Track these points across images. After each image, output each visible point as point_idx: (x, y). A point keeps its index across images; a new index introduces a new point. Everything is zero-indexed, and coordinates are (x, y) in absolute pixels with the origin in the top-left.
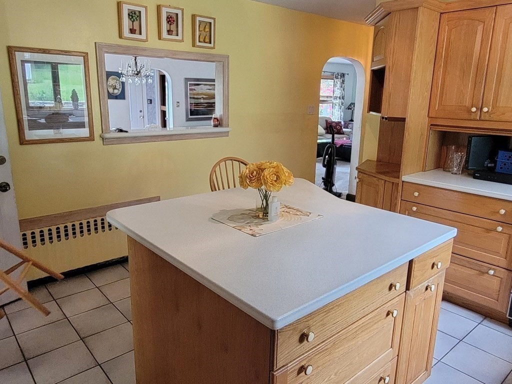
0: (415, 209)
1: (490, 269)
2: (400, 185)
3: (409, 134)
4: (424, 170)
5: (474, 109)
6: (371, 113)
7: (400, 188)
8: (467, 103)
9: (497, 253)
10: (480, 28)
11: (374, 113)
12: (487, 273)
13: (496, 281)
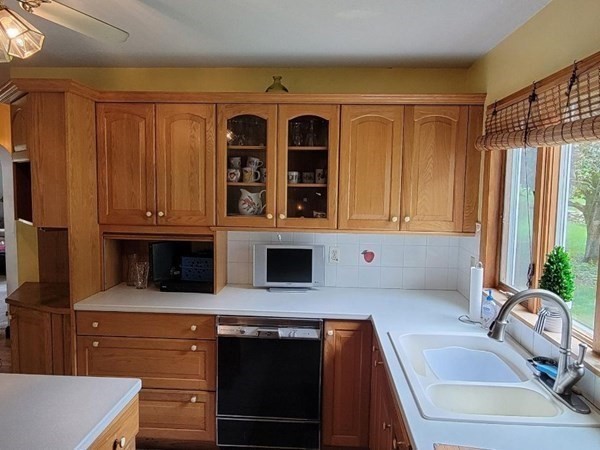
0: (96, 344)
1: (192, 396)
2: (73, 316)
3: (75, 249)
4: (103, 290)
5: (149, 214)
6: (20, 220)
7: (73, 320)
8: (141, 206)
9: (196, 376)
10: (142, 125)
11: (25, 222)
12: (190, 401)
13: (200, 408)
